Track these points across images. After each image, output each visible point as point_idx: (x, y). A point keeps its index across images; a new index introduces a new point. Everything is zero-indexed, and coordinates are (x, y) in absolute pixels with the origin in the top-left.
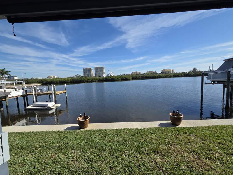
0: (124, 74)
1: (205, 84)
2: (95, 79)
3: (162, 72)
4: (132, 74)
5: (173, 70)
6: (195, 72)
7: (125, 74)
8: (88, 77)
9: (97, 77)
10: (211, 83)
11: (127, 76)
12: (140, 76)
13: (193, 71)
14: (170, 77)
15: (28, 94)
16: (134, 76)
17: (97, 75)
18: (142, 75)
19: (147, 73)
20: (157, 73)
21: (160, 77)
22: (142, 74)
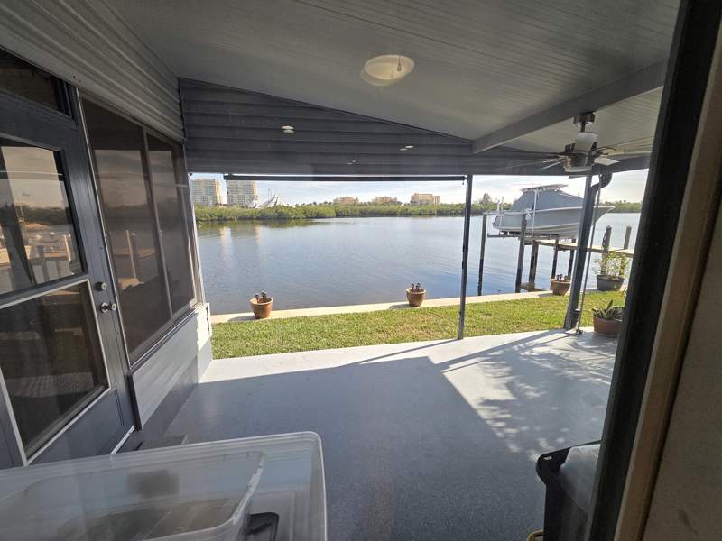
0: (315, 203)
1: (489, 236)
2: (230, 212)
3: (413, 202)
4: (336, 202)
5: (438, 197)
6: (486, 204)
7: (318, 203)
8: (207, 205)
9: (237, 209)
10: (500, 236)
11: (321, 209)
12: (356, 211)
13: (481, 203)
14: (431, 214)
15: (46, 255)
16: (342, 208)
17: (236, 201)
18: (361, 208)
19: (375, 203)
20: (400, 203)
21: (405, 213)
22: (361, 205)
